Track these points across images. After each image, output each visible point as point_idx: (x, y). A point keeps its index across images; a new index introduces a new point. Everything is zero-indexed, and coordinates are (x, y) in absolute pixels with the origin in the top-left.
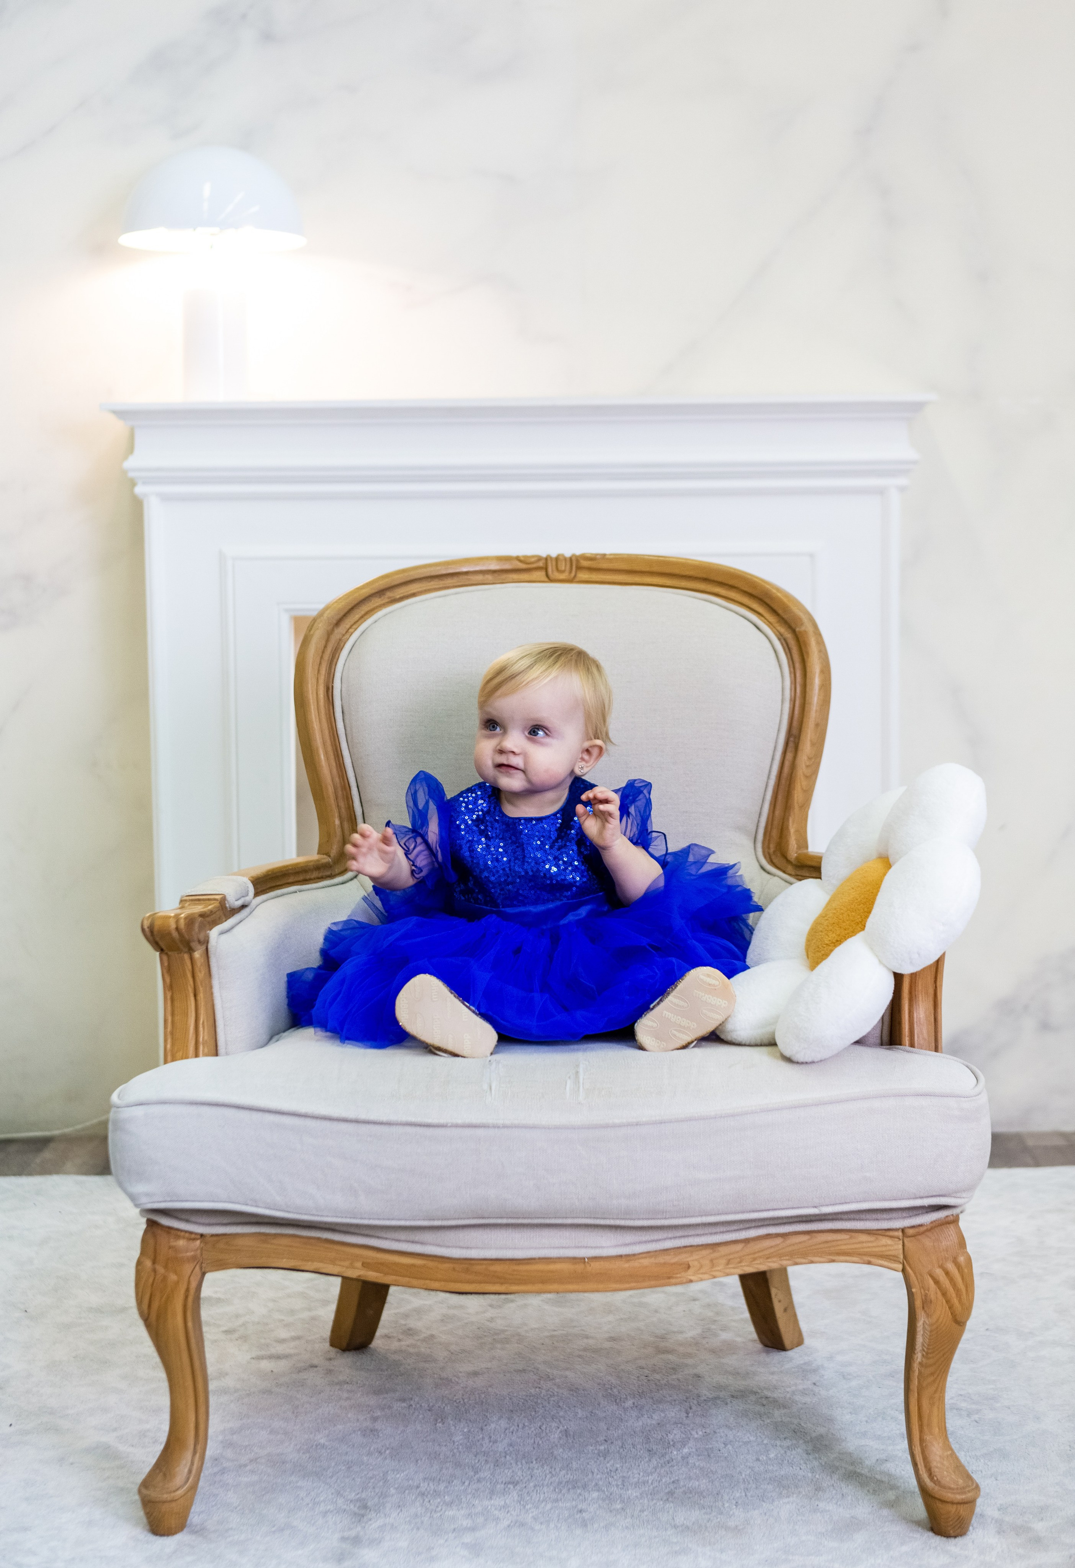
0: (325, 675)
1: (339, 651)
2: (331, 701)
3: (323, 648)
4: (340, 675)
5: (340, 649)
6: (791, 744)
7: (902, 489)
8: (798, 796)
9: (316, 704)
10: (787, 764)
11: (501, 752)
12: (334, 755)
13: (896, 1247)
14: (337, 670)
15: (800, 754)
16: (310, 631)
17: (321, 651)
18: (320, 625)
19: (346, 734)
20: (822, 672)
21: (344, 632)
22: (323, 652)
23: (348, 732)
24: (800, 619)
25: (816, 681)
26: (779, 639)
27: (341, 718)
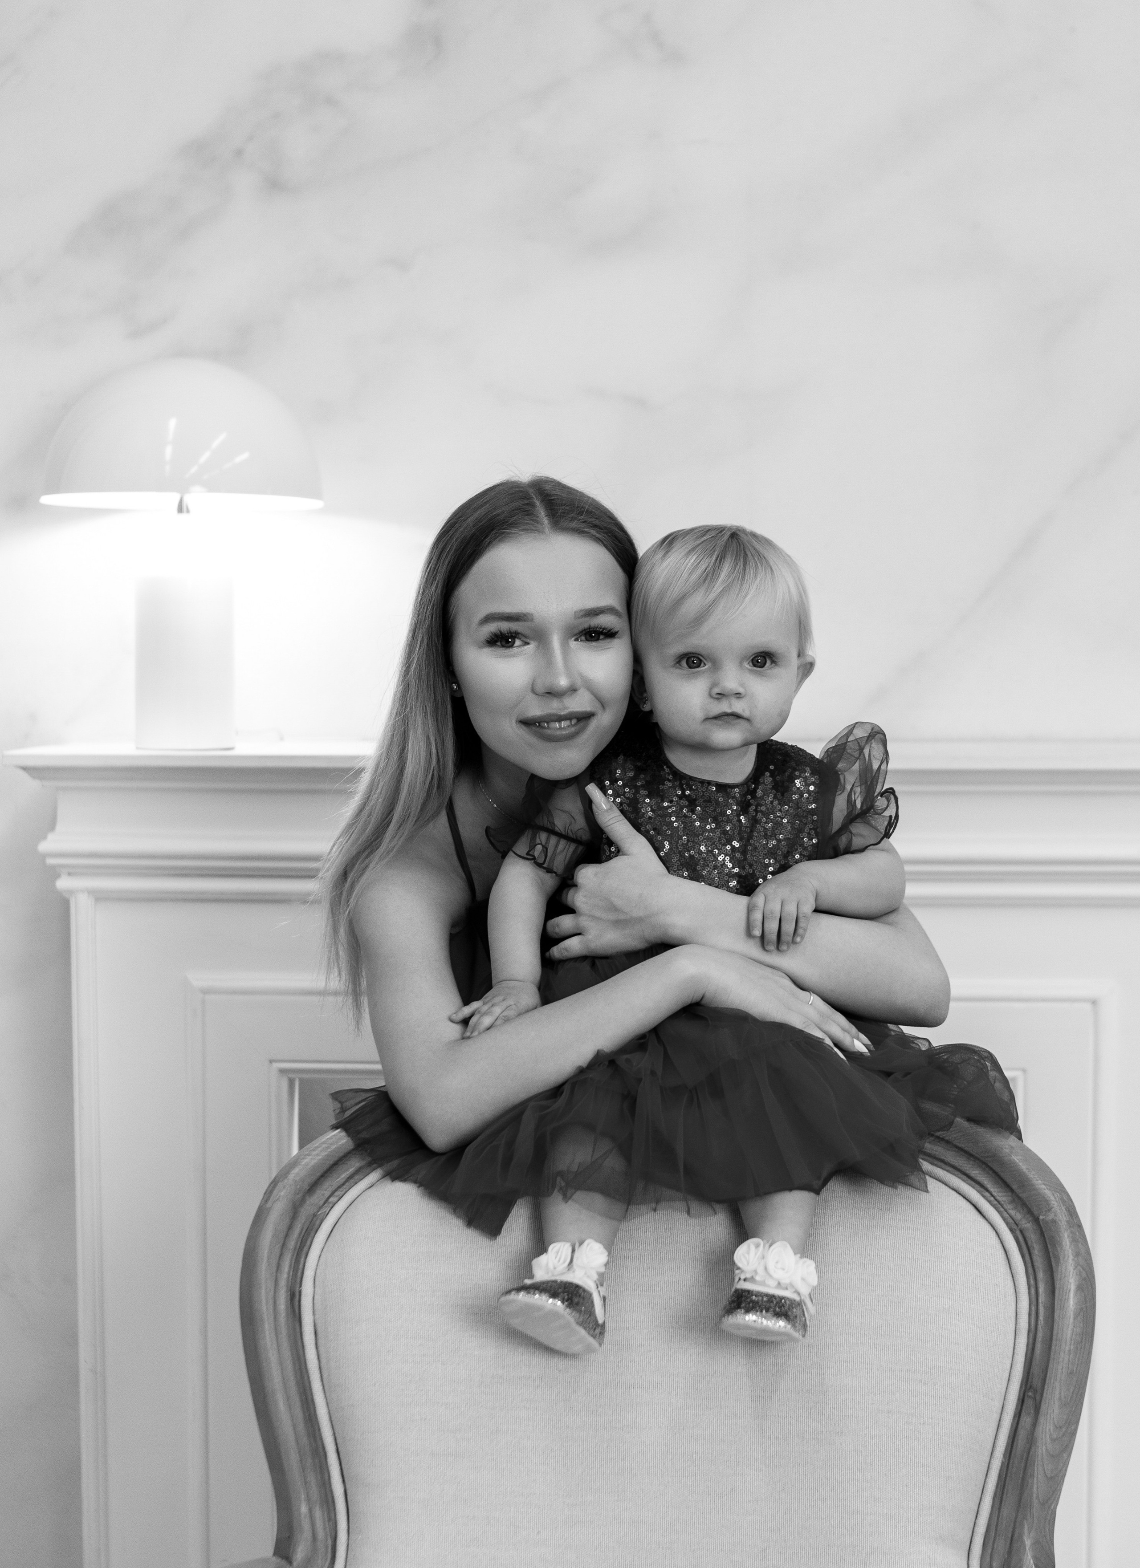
0: (289, 1273)
1: (312, 1235)
2: (297, 1314)
3: (285, 1230)
4: (312, 1273)
5: (313, 1233)
6: (1029, 1403)
8: (1038, 1486)
9: (272, 1319)
10: (1022, 1434)
11: (721, 696)
12: (301, 1400)
14: (307, 1265)
15: (1042, 1420)
16: (267, 1201)
17: (283, 1235)
18: (282, 1194)
19: (320, 1368)
20: (1080, 1288)
21: (321, 1203)
22: (287, 1236)
23: (322, 1365)
24: (1047, 1202)
25: (1071, 1302)
26: (1012, 1230)
27: (313, 1342)
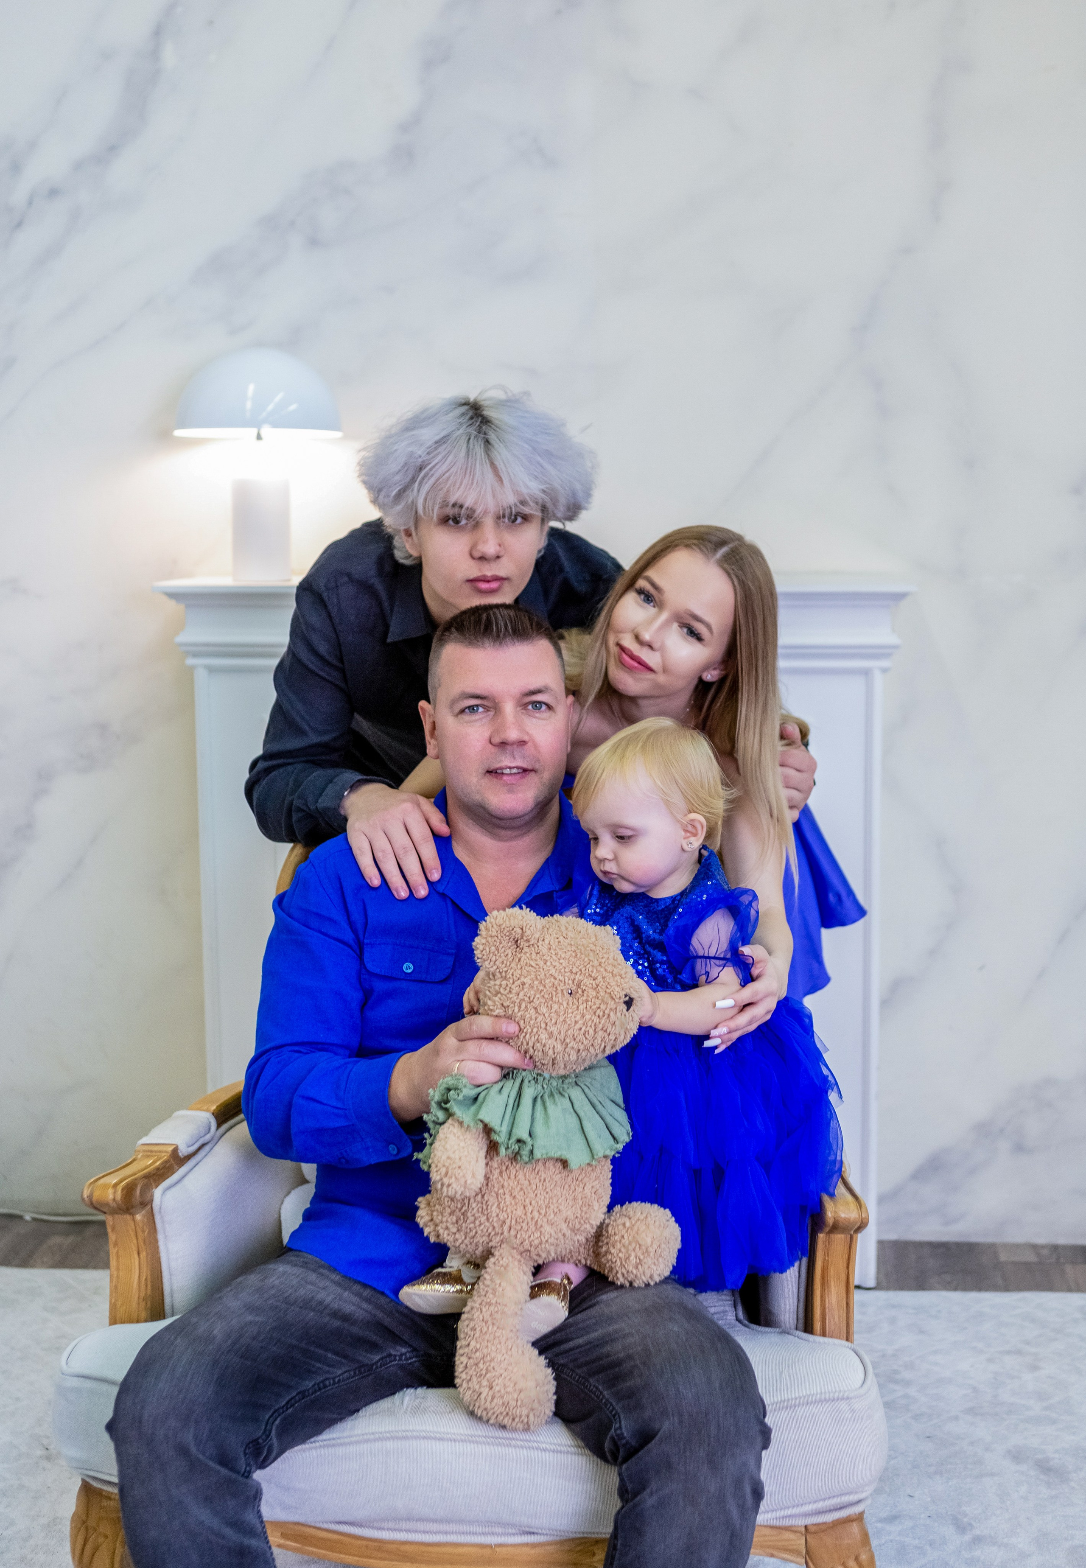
7: (885, 670)
13: (799, 1542)
